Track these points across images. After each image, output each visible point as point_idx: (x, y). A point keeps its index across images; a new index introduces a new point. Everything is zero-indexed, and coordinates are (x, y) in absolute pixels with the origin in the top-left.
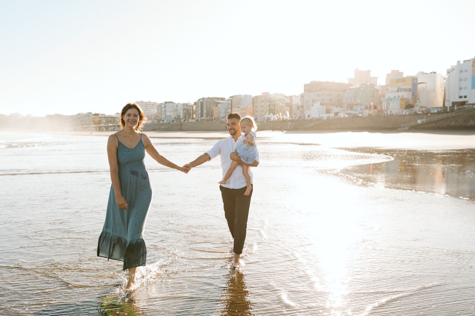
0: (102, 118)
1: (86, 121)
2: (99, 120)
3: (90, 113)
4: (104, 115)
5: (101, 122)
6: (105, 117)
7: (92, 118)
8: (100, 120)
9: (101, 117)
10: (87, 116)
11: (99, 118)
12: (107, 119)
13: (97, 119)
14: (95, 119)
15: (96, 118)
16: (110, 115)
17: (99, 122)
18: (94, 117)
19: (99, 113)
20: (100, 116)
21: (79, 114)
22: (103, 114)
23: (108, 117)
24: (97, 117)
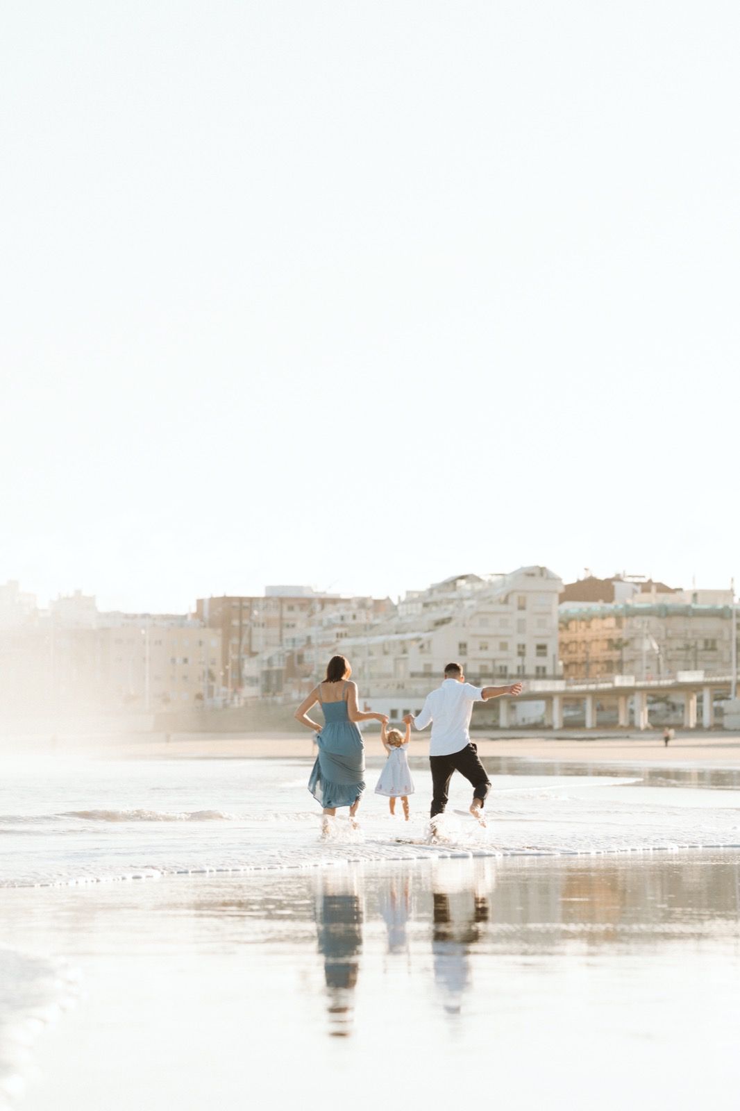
0: (637, 623)
1: (504, 646)
2: (616, 634)
3: (542, 571)
4: (662, 589)
5: (627, 654)
6: (665, 613)
7: (554, 621)
8: (624, 634)
9: (632, 613)
10: (514, 600)
11: (611, 622)
12: (679, 624)
13: (595, 624)
14: (578, 632)
15: (587, 619)
16: (705, 592)
17: (615, 655)
18: (573, 607)
19: (618, 579)
20: (624, 598)
21: (452, 584)
22: (646, 587)
23: (686, 613)
24: (596, 606)
